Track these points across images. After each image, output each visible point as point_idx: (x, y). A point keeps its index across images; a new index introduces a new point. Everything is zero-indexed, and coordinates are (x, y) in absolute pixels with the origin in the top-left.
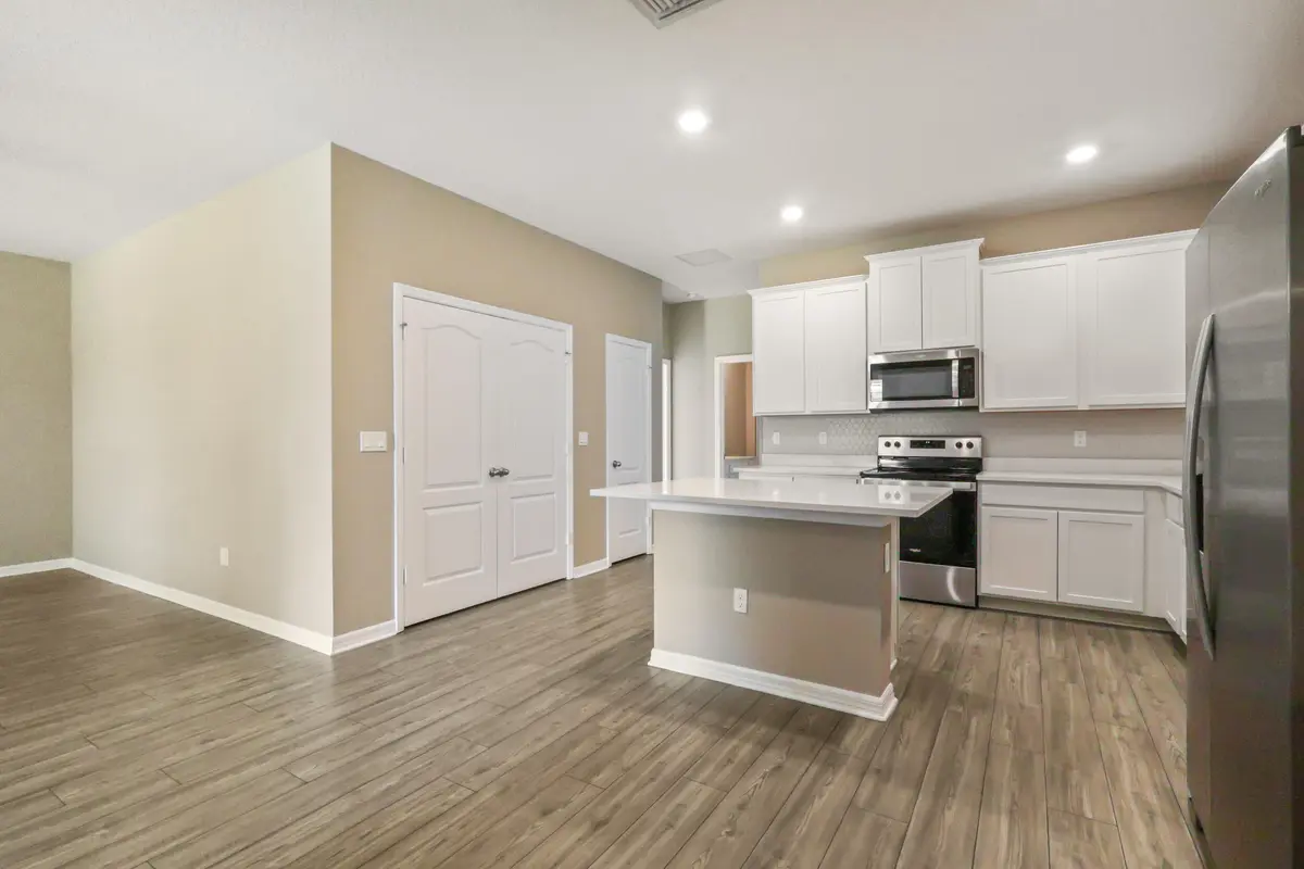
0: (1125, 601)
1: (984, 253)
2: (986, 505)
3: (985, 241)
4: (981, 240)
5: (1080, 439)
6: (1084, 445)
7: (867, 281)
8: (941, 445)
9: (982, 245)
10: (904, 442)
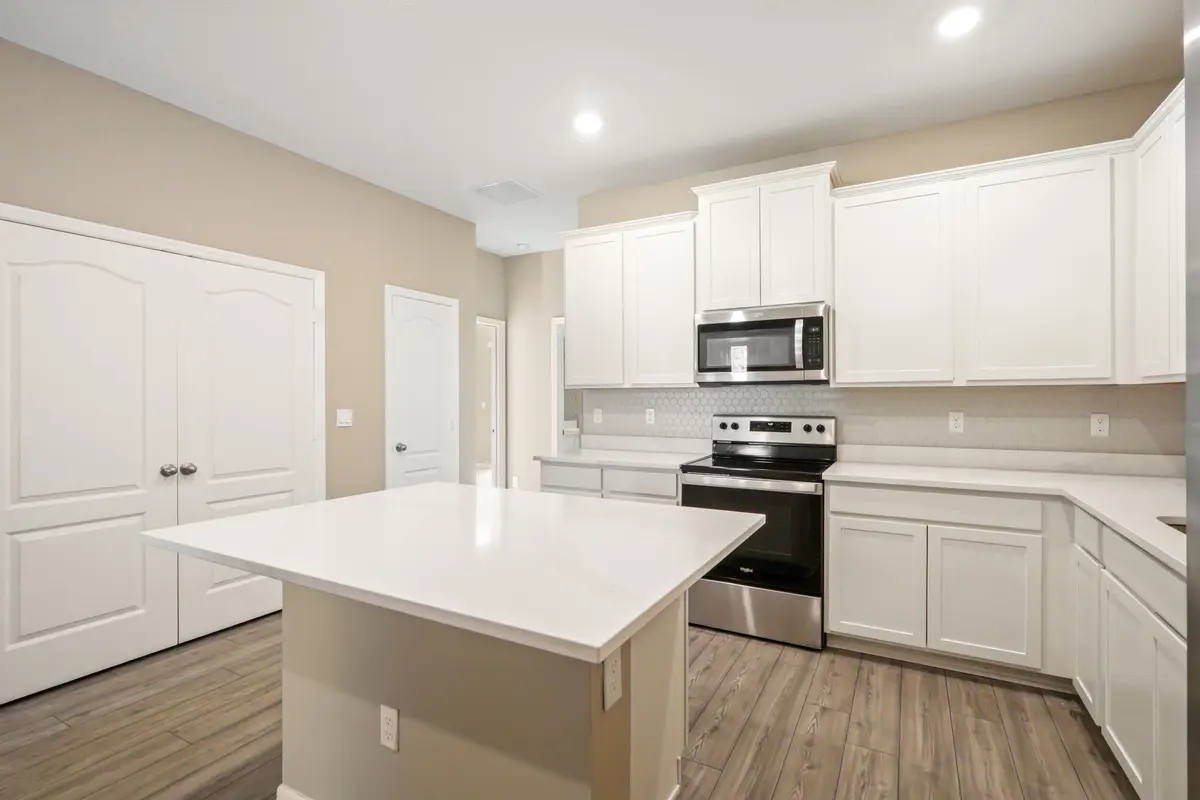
0: (1017, 654)
1: (835, 182)
2: (833, 513)
3: (836, 165)
4: (831, 165)
5: (956, 423)
6: (961, 430)
7: (695, 220)
8: (786, 428)
9: (833, 170)
10: (745, 423)
